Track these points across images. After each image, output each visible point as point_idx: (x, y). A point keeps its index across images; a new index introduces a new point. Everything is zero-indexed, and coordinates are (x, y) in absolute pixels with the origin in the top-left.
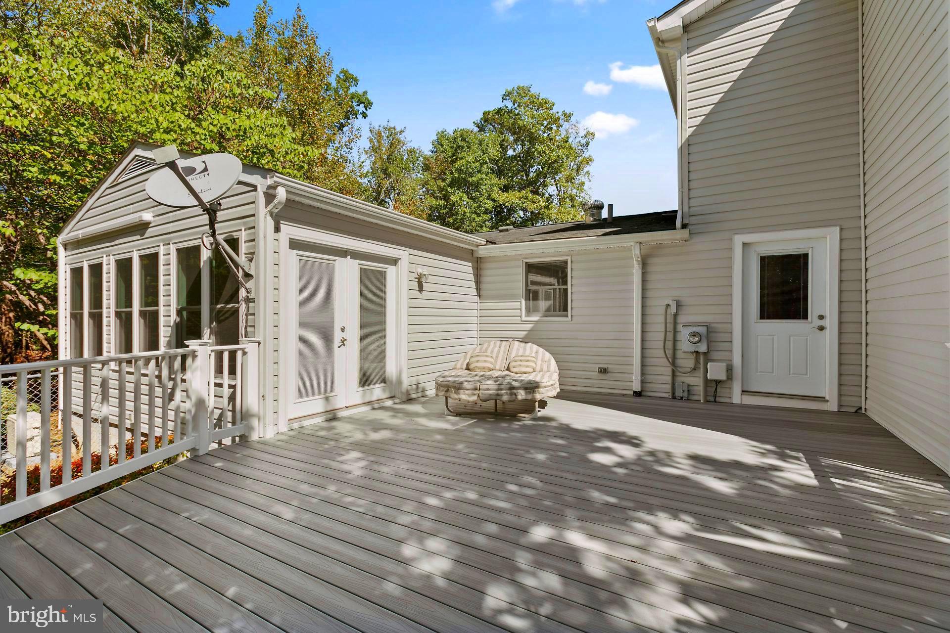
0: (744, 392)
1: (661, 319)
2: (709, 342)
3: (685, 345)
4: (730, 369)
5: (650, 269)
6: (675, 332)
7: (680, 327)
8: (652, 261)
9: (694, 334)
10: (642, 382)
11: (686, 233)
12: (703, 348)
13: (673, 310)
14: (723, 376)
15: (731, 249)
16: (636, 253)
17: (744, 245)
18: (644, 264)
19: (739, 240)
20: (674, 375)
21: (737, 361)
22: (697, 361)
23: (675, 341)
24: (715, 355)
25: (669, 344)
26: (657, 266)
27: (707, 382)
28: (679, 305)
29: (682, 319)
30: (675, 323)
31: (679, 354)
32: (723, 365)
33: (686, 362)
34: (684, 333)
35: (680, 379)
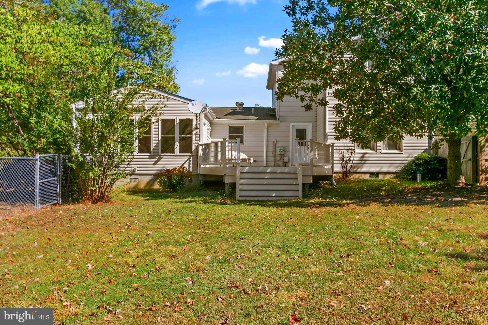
0: (292, 165)
1: (272, 145)
2: (284, 152)
3: (278, 153)
4: (289, 159)
5: (269, 130)
6: (275, 149)
7: (277, 148)
8: (269, 128)
9: (281, 149)
10: (267, 164)
11: (279, 122)
12: (283, 153)
13: (275, 143)
14: (287, 161)
15: (289, 127)
16: (266, 126)
17: (293, 126)
18: (267, 129)
19: (291, 124)
20: (275, 161)
21: (290, 157)
22: (281, 157)
23: (275, 151)
24: (285, 155)
25: (274, 153)
26: (271, 130)
27: (284, 162)
28: (277, 141)
29: (277, 145)
30: (275, 146)
31: (277, 155)
32: (287, 158)
33: (278, 158)
34: (278, 149)
35: (276, 163)
